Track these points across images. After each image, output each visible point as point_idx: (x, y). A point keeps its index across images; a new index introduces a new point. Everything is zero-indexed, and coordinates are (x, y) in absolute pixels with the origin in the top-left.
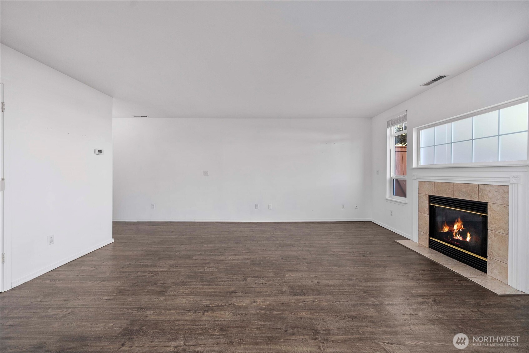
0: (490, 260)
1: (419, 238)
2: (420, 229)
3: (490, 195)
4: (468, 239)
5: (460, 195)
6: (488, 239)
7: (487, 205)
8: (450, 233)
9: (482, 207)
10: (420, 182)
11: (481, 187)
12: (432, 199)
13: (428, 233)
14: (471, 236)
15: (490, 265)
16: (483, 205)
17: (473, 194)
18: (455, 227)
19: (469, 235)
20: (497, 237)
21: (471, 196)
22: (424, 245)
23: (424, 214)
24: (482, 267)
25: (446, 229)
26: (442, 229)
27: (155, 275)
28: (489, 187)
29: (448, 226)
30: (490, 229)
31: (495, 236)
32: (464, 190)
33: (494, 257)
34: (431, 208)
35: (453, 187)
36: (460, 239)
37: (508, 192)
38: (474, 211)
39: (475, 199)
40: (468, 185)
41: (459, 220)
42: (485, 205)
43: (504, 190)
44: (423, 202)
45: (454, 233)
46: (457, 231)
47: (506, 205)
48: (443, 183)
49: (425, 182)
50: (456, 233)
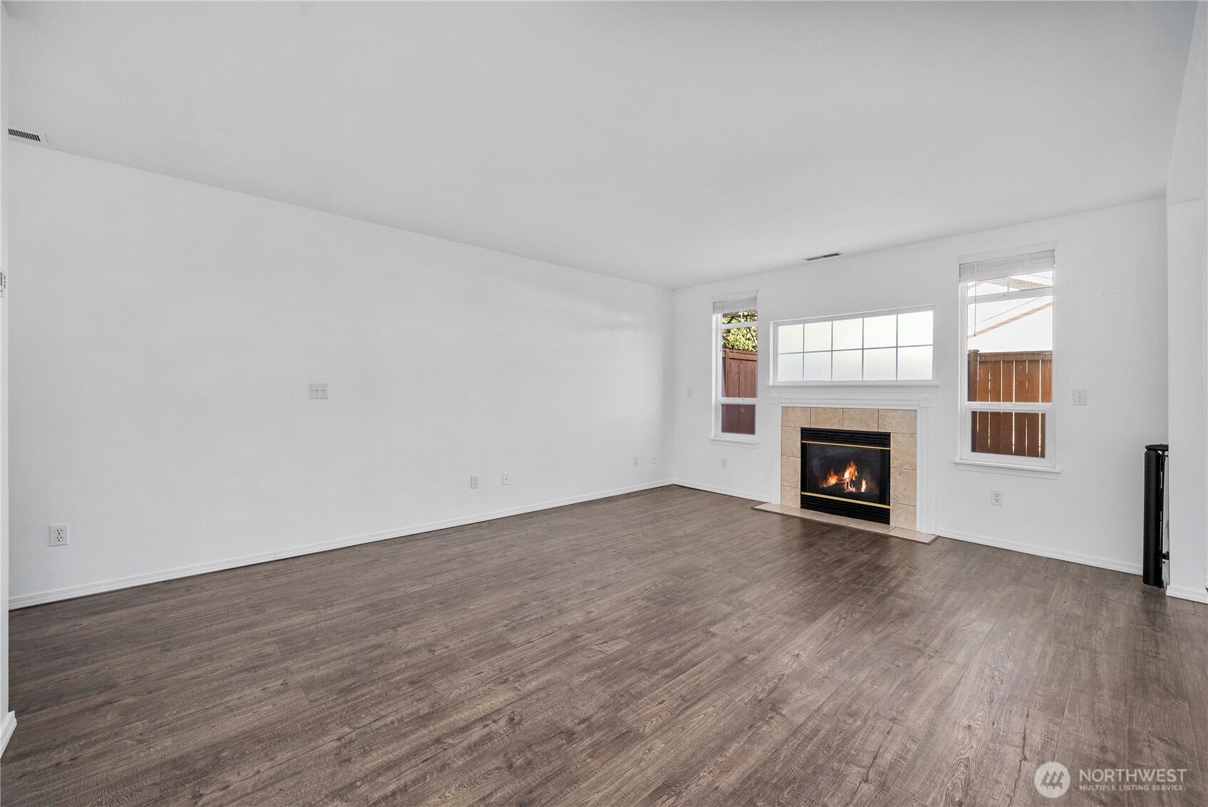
0: (894, 506)
1: (782, 497)
2: (785, 484)
3: (894, 423)
4: (863, 489)
5: (853, 424)
6: (891, 480)
7: (890, 436)
8: (840, 484)
9: (883, 439)
10: (785, 409)
11: (882, 413)
12: (807, 433)
13: (800, 486)
14: (866, 483)
15: (894, 512)
16: (882, 437)
17: (871, 423)
18: (847, 475)
19: (864, 483)
20: (902, 475)
21: (869, 425)
22: (792, 506)
23: (792, 459)
24: (883, 517)
25: (833, 481)
26: (826, 479)
28: (893, 413)
29: (837, 475)
30: (894, 466)
31: (900, 475)
32: (858, 418)
33: (899, 501)
34: (804, 448)
35: (841, 413)
36: (853, 490)
37: (916, 418)
38: (871, 446)
39: (874, 428)
40: (864, 410)
41: (852, 464)
42: (887, 435)
43: (911, 416)
44: (790, 440)
45: (844, 483)
46: (848, 480)
47: (913, 434)
48: (824, 409)
49: (793, 407)
50: (848, 483)
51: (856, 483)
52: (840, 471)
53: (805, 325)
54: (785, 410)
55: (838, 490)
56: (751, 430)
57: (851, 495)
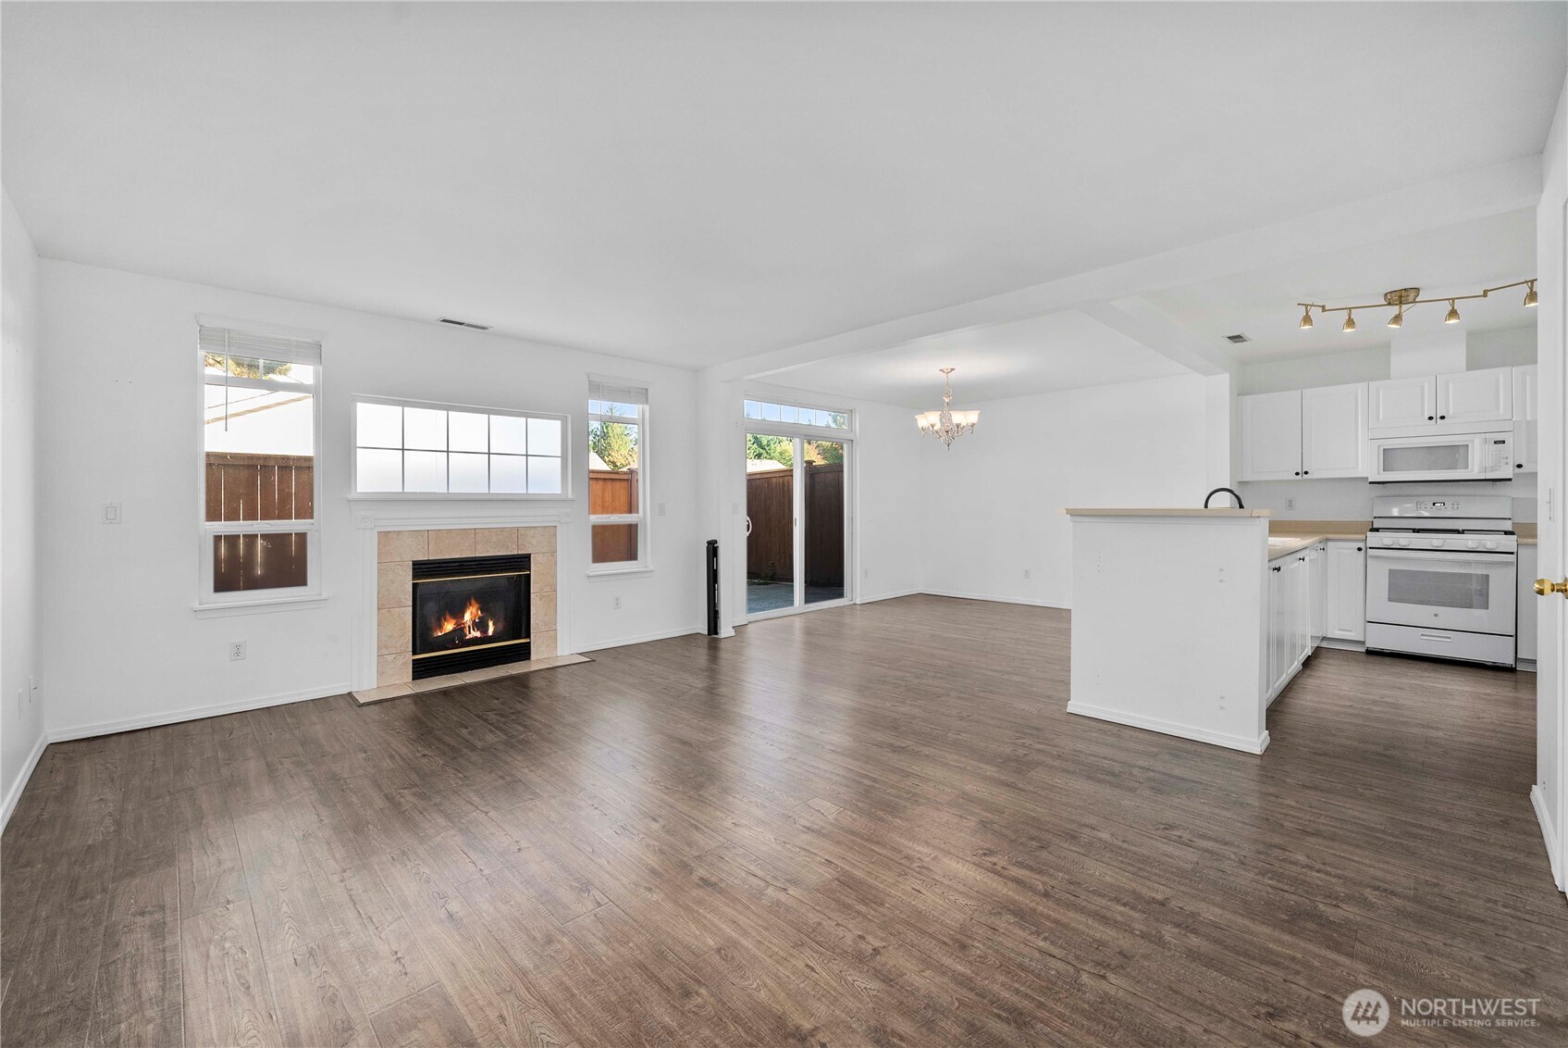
0: (535, 636)
1: (380, 673)
2: (384, 651)
3: (534, 542)
4: (490, 632)
5: (489, 548)
6: (531, 608)
7: (531, 557)
8: (459, 630)
9: (522, 562)
11: (522, 532)
12: (421, 569)
13: (410, 648)
14: (494, 622)
15: (536, 644)
16: (521, 560)
17: (509, 544)
18: (468, 617)
19: (491, 623)
20: (543, 599)
21: (506, 548)
22: (398, 682)
23: (397, 613)
24: (523, 653)
25: (449, 626)
26: (441, 627)
27: (985, 854)
28: (533, 531)
29: (454, 618)
30: (534, 591)
31: (540, 600)
32: (494, 539)
33: (540, 629)
34: (417, 591)
35: (473, 536)
36: (478, 634)
37: (555, 534)
38: (506, 572)
39: (513, 551)
40: (502, 529)
41: (473, 602)
42: (528, 557)
43: (551, 531)
44: (393, 582)
45: (465, 627)
46: (470, 623)
47: (553, 553)
48: (450, 531)
49: (399, 532)
50: (469, 627)
51: (481, 625)
52: (458, 613)
53: (405, 408)
54: (384, 536)
55: (457, 637)
56: (301, 581)
57: (475, 641)
